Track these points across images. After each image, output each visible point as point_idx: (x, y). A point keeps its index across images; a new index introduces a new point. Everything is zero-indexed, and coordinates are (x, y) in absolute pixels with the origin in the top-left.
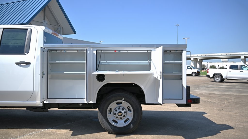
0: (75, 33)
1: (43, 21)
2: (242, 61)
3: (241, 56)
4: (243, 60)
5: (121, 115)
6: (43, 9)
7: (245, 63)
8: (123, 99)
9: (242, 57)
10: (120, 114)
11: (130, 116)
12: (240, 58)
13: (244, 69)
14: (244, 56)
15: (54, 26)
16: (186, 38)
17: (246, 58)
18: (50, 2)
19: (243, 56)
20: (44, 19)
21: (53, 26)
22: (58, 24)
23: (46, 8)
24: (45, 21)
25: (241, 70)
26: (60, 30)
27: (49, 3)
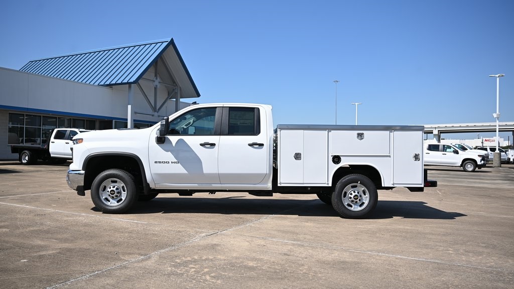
0: (199, 95)
1: (155, 79)
2: (435, 138)
3: (434, 130)
4: (437, 137)
5: (357, 199)
6: (154, 64)
7: (439, 141)
8: (359, 182)
9: (436, 132)
10: (356, 197)
11: (366, 199)
12: (432, 133)
13: (448, 150)
14: (439, 131)
15: (169, 85)
16: (356, 104)
17: (441, 133)
18: (166, 51)
19: (437, 130)
20: (156, 76)
21: (167, 85)
22: (174, 82)
23: (159, 60)
24: (157, 79)
25: (443, 151)
26: (176, 91)
27: (164, 54)
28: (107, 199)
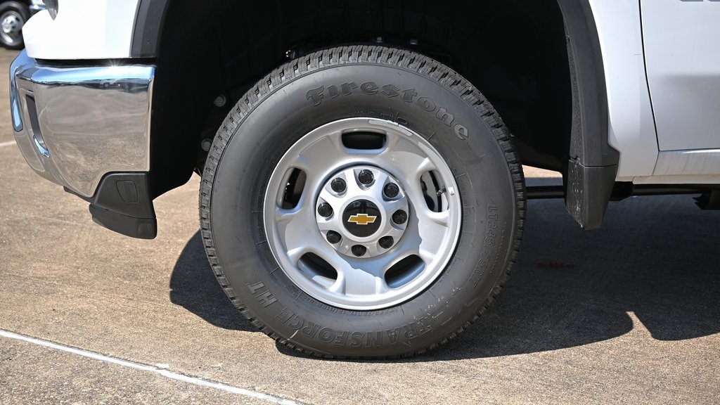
28: (317, 265)
